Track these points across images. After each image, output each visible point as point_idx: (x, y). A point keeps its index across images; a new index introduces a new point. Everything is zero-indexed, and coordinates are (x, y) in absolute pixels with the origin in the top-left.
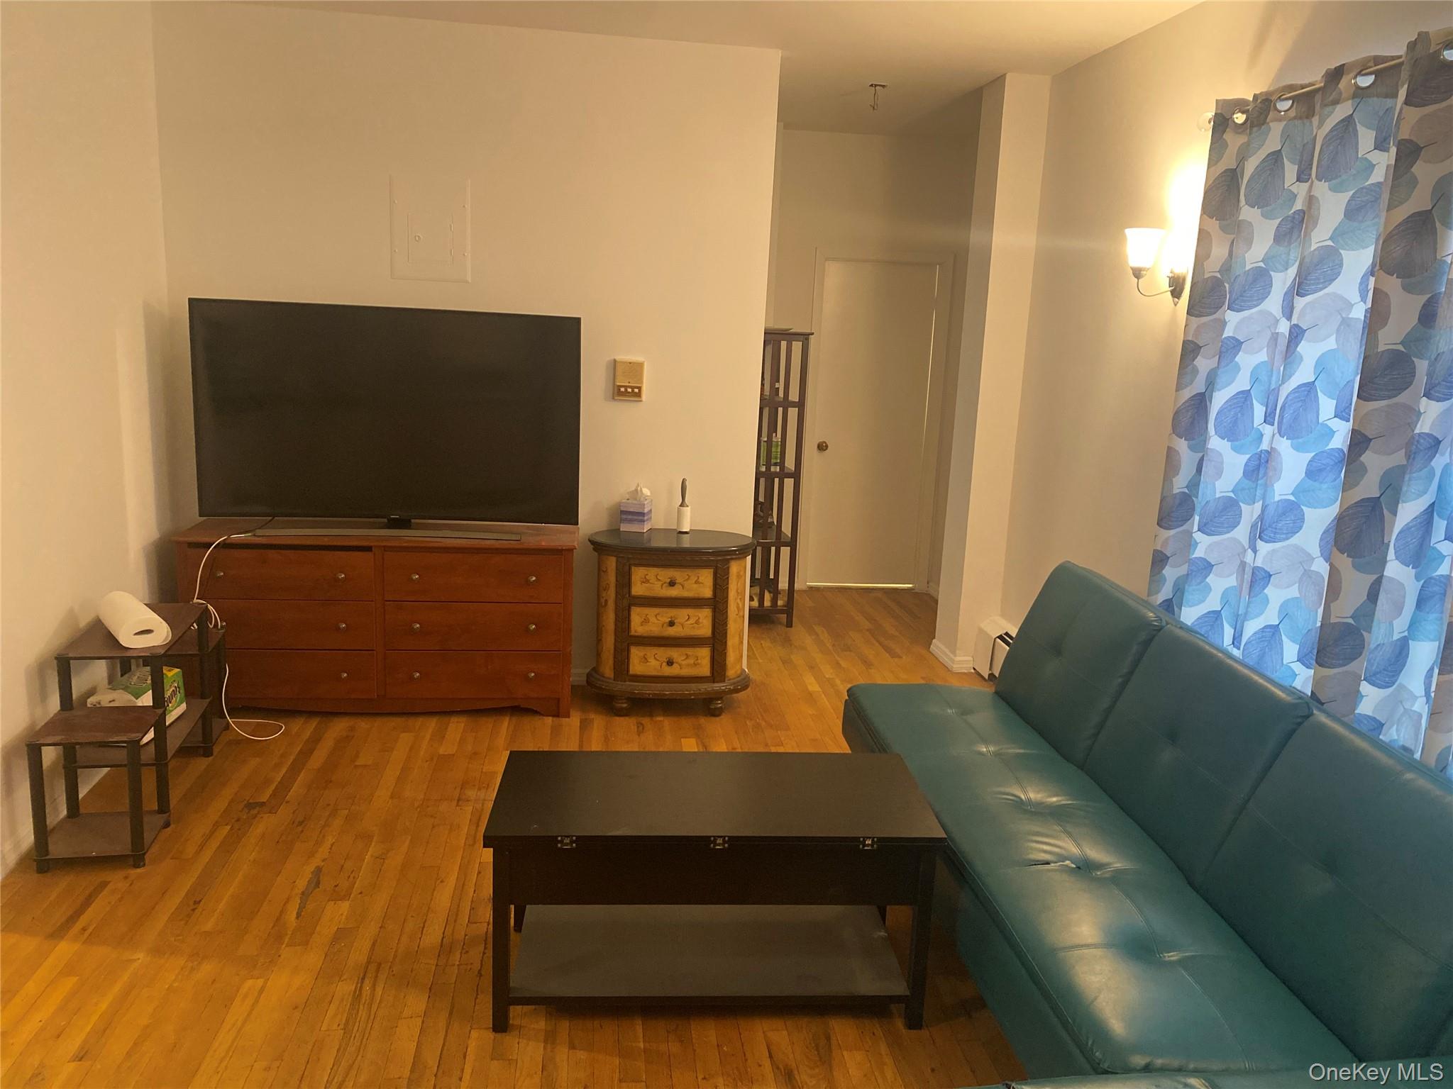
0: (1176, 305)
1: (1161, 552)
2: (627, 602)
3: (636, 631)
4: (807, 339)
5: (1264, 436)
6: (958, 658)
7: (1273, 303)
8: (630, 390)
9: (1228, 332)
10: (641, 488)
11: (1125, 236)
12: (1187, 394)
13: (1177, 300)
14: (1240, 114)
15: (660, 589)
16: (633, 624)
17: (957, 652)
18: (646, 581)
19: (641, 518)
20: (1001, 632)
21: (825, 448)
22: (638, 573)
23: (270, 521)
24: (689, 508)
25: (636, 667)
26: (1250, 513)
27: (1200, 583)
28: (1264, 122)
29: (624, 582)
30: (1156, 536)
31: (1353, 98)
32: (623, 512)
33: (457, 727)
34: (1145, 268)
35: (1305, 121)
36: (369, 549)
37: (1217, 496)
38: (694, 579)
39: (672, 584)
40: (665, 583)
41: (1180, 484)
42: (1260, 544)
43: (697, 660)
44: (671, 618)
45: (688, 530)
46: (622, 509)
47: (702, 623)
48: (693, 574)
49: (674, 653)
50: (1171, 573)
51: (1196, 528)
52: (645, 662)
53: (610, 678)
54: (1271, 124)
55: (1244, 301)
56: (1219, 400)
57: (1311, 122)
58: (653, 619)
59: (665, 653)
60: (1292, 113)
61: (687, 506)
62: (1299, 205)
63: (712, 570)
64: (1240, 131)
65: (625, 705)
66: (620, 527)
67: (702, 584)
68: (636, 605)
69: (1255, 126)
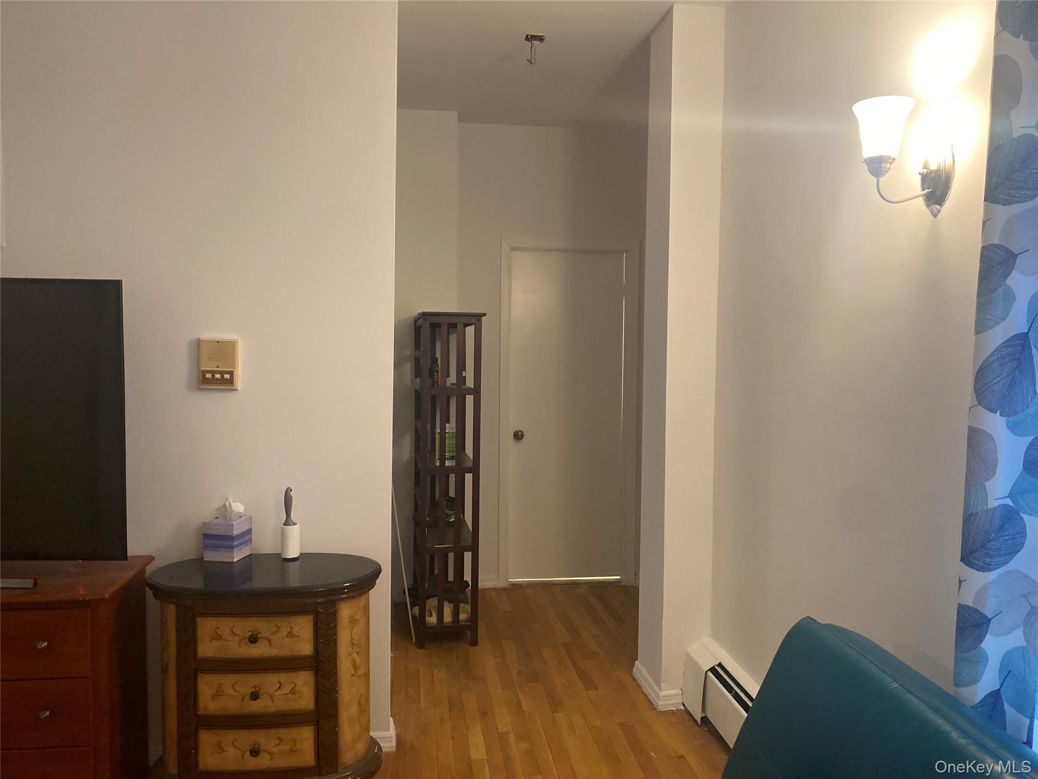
0: (936, 215)
1: (974, 610)
2: (192, 667)
3: (205, 708)
4: (480, 321)
6: (664, 692)
8: (218, 376)
10: (230, 503)
15: (237, 647)
16: (201, 699)
17: (662, 685)
18: (217, 637)
19: (228, 543)
20: (713, 663)
21: (520, 437)
22: (206, 626)
24: (294, 527)
25: (208, 759)
29: (188, 638)
32: (206, 536)
38: (284, 631)
39: (253, 639)
40: (244, 638)
41: (998, 490)
43: (296, 744)
44: (255, 687)
45: (294, 556)
48: (285, 625)
52: (220, 752)
58: (228, 690)
61: (295, 524)
63: (311, 617)
66: (203, 555)
67: (298, 636)
68: (205, 671)
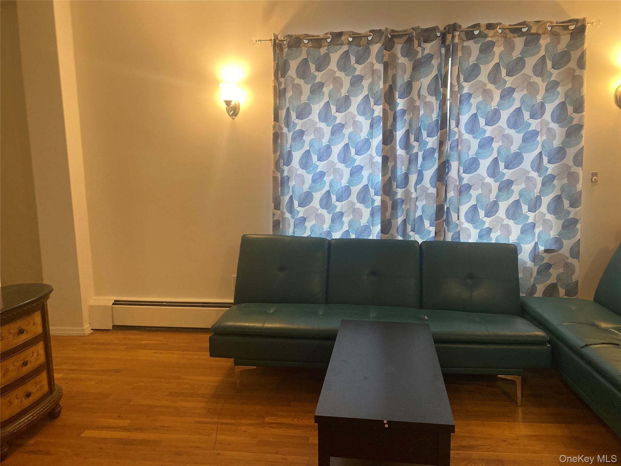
0: (233, 119)
6: (85, 328)
13: (235, 117)
17: (84, 324)
20: (113, 302)
28: (299, 47)
31: (347, 44)
35: (317, 49)
37: (303, 192)
38: (32, 322)
39: (20, 332)
40: (15, 334)
41: (280, 191)
42: (337, 203)
47: (40, 354)
48: (31, 319)
49: (30, 386)
51: (297, 206)
54: (302, 48)
55: (303, 115)
57: (320, 50)
58: (11, 368)
59: (21, 391)
60: (310, 45)
62: (319, 80)
67: (37, 324)
69: (294, 47)
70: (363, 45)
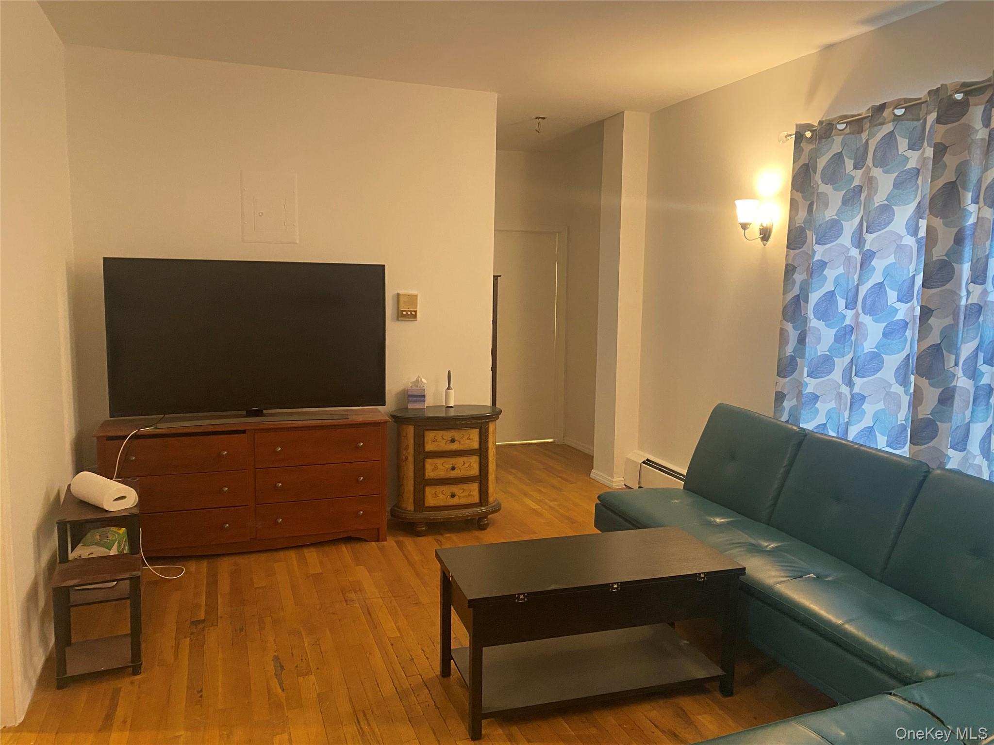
0: (765, 245)
1: (781, 392)
2: (422, 455)
3: (429, 476)
5: (846, 318)
6: (614, 480)
7: (846, 239)
8: (409, 313)
9: (817, 257)
10: (421, 379)
11: (735, 204)
12: (790, 296)
13: (766, 242)
14: (809, 132)
15: (444, 445)
16: (426, 471)
17: (615, 475)
18: (435, 441)
19: (422, 399)
20: (645, 459)
22: (430, 436)
23: (163, 417)
24: (453, 390)
25: (430, 501)
26: (841, 363)
27: (811, 408)
28: (830, 136)
29: (420, 442)
30: (776, 383)
31: (893, 121)
32: (410, 396)
33: (312, 555)
34: (748, 223)
35: (857, 135)
36: (244, 432)
37: (819, 354)
38: (466, 437)
39: (453, 441)
40: (448, 441)
41: (789, 350)
42: (856, 379)
43: (470, 492)
44: (453, 464)
45: (453, 405)
46: (409, 393)
47: (473, 466)
48: (467, 433)
49: (455, 489)
50: (787, 404)
51: (805, 374)
52: (435, 497)
53: (410, 511)
54: (834, 137)
55: (826, 239)
56: (814, 297)
57: (861, 136)
58: (440, 467)
59: (448, 489)
60: (848, 131)
62: (856, 182)
63: (478, 430)
64: (810, 141)
65: (424, 528)
66: (408, 406)
67: (472, 439)
68: (428, 457)
69: (824, 139)
70: (923, 117)
